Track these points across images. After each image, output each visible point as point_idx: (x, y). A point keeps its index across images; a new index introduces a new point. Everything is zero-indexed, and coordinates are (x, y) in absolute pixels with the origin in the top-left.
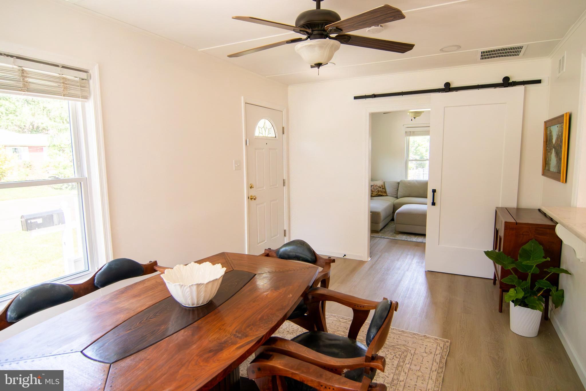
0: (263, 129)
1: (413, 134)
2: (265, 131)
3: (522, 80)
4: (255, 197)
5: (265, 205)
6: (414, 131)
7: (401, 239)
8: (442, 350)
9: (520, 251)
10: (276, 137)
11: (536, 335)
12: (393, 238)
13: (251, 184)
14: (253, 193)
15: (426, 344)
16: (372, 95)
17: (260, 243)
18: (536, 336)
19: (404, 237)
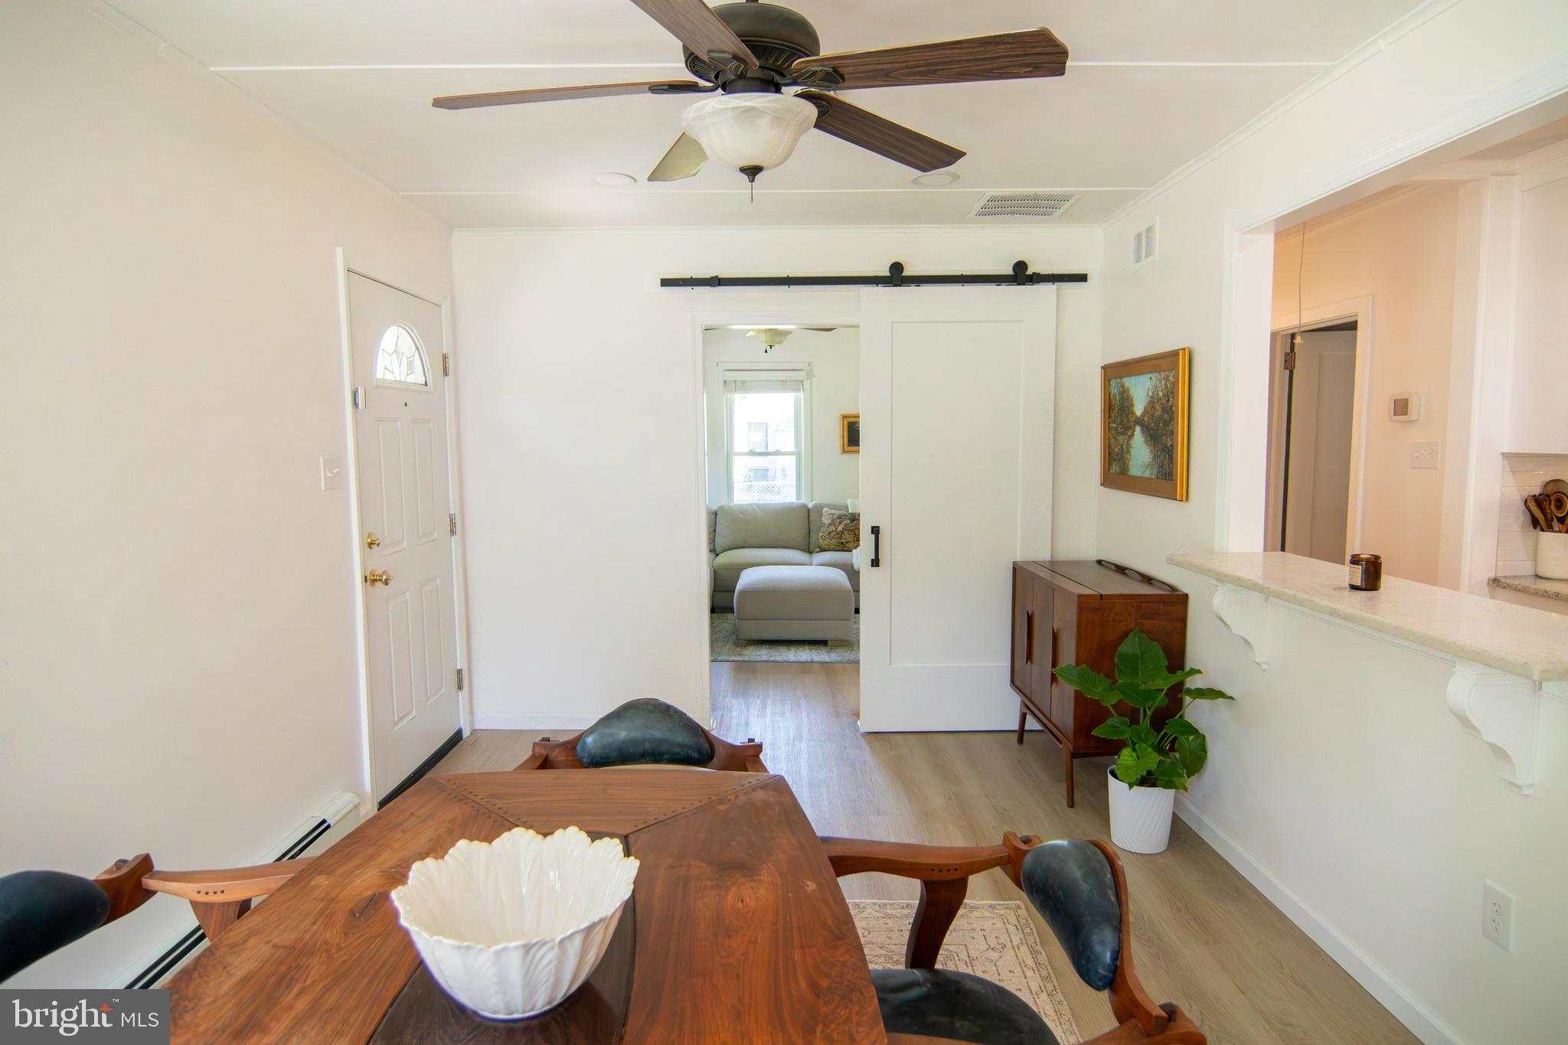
0: (394, 356)
1: (743, 386)
2: (398, 365)
3: (1050, 272)
4: (387, 575)
5: (408, 598)
6: (745, 381)
7: (759, 658)
8: (1020, 932)
9: (1116, 660)
10: (426, 384)
11: (1166, 847)
12: (741, 659)
13: (369, 535)
14: (380, 562)
15: (981, 927)
16: (712, 278)
17: (400, 720)
18: (1167, 849)
19: (763, 654)
